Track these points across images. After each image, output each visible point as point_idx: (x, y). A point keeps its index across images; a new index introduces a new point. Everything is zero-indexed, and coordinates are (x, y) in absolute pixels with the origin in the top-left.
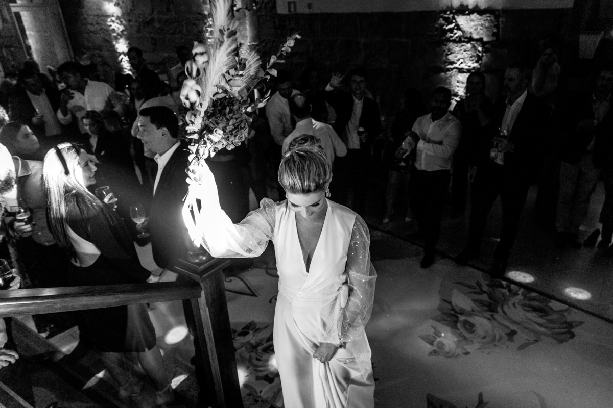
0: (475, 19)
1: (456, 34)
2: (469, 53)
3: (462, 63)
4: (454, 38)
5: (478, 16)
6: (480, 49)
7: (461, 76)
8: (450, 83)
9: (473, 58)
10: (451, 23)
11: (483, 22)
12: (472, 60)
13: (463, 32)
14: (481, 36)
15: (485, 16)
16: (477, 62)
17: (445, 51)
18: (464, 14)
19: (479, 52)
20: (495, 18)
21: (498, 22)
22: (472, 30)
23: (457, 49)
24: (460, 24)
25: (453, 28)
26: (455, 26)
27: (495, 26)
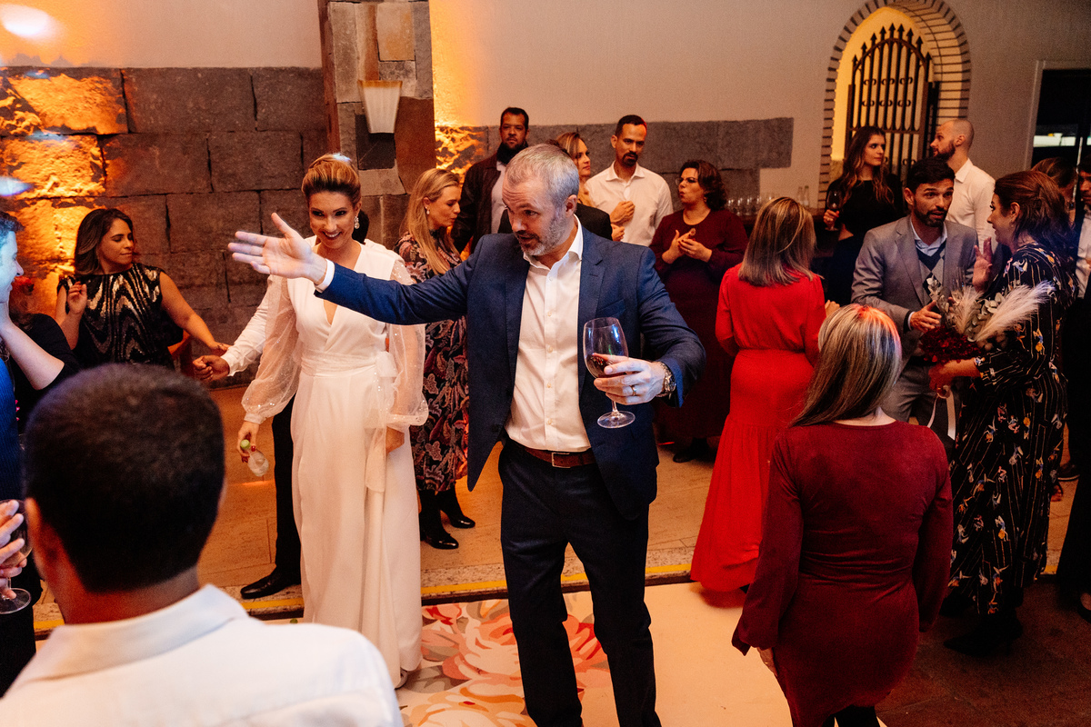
0: (65, 86)
1: (22, 120)
2: (69, 161)
3: (56, 185)
4: (18, 130)
5: (71, 80)
6: (95, 151)
7: (62, 213)
8: (35, 232)
9: (84, 172)
10: (5, 95)
11: (87, 94)
12: (83, 176)
13: (42, 115)
14: (91, 124)
15: (89, 80)
16: (95, 179)
18: (34, 77)
19: (95, 158)
20: (115, 86)
21: (124, 93)
22: (63, 111)
23: (36, 154)
24: (27, 97)
25: (13, 107)
26: (15, 102)
27: (117, 102)
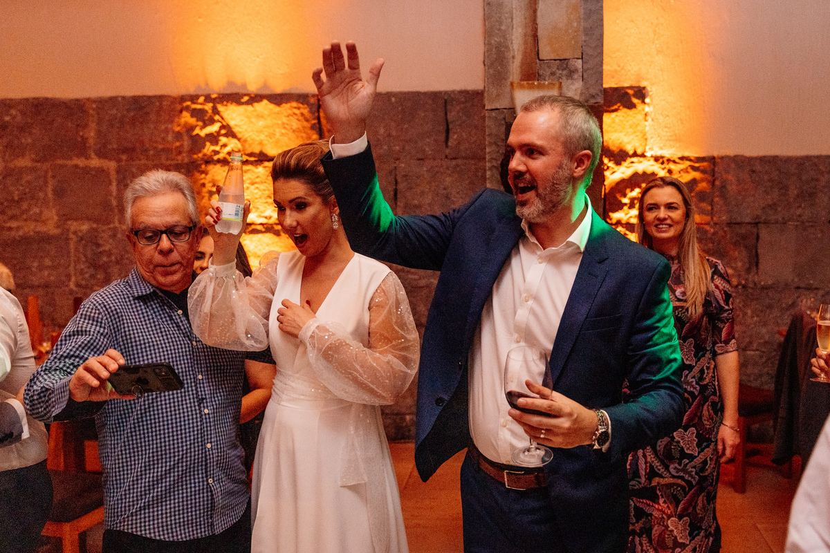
0: (266, 112)
1: (225, 145)
2: (262, 187)
4: (221, 156)
5: (272, 106)
10: (212, 122)
11: (285, 120)
13: (243, 141)
15: (288, 106)
17: (204, 185)
18: (239, 103)
20: (311, 112)
21: (319, 118)
22: (262, 137)
24: (232, 123)
25: (218, 133)
26: (222, 127)
27: (312, 128)
